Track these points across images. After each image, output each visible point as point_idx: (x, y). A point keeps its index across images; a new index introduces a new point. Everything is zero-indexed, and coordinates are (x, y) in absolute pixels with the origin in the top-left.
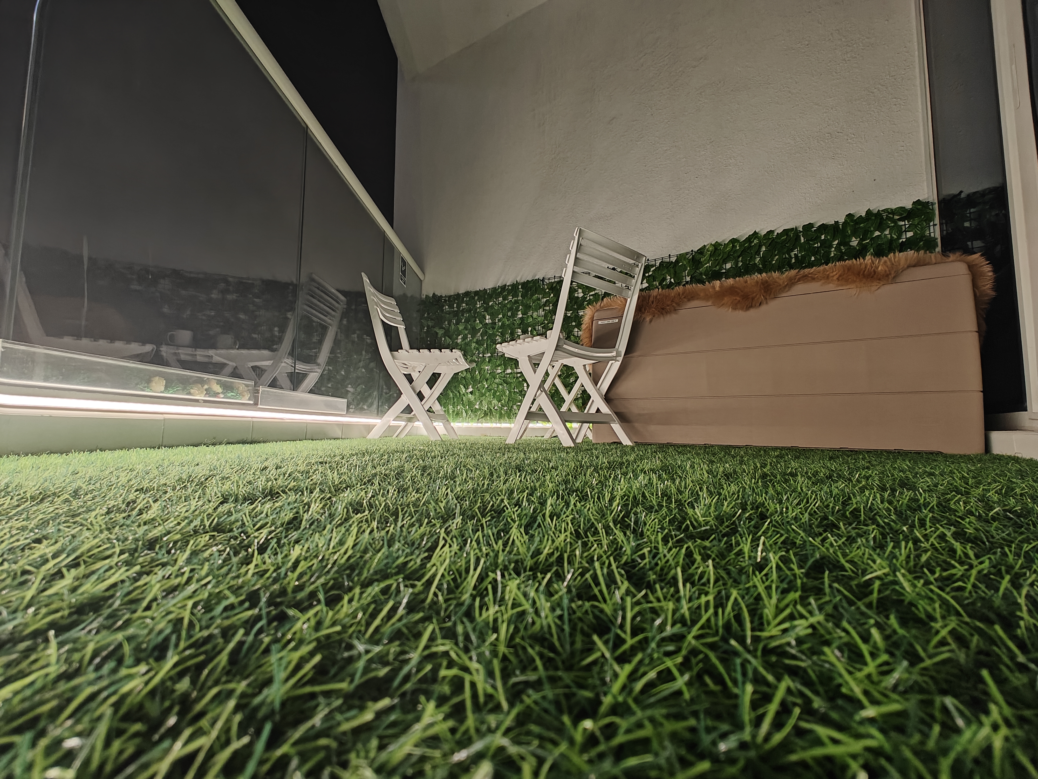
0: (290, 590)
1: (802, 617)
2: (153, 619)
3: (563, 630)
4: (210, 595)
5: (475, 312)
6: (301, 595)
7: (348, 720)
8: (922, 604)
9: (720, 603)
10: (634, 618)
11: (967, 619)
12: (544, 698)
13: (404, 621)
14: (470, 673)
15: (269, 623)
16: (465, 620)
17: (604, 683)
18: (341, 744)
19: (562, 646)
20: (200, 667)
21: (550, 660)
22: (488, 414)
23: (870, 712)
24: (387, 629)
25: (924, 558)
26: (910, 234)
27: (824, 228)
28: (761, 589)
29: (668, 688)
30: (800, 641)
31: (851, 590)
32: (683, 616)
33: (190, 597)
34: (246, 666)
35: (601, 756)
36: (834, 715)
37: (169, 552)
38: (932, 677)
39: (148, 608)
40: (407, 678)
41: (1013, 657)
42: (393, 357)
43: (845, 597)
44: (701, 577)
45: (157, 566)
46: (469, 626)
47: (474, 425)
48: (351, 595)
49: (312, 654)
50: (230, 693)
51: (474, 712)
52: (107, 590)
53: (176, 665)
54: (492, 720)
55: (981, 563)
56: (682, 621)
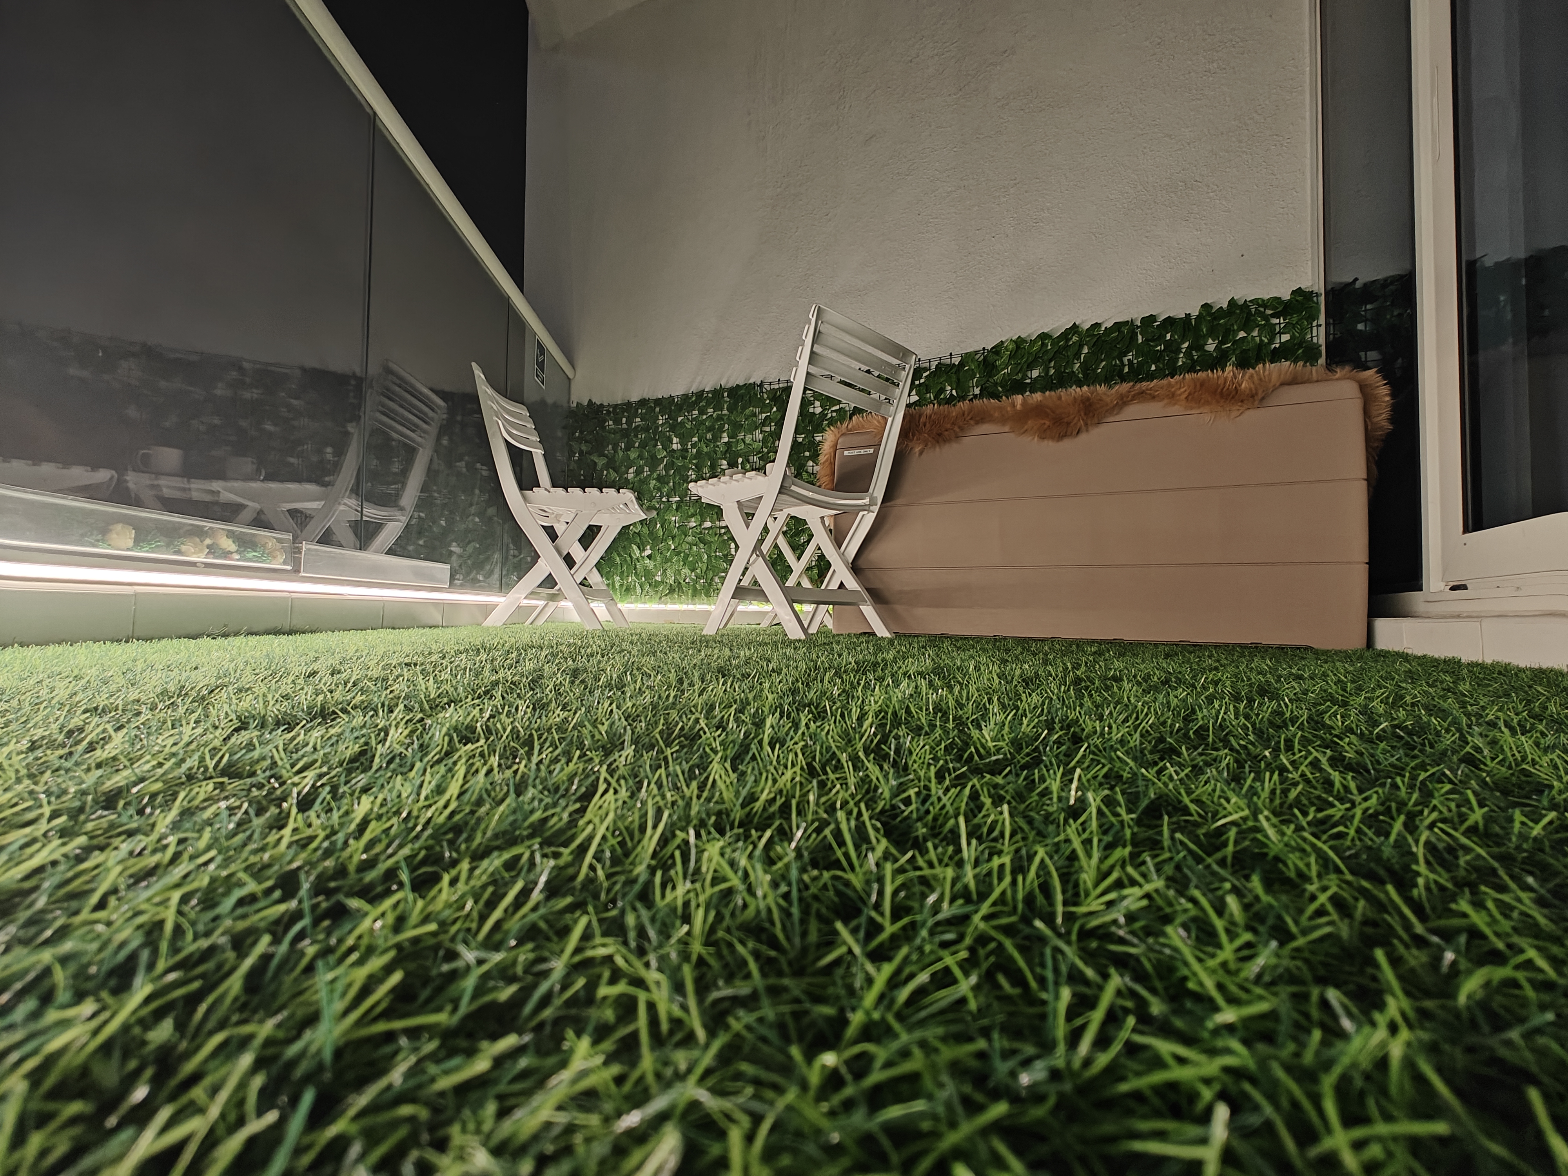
0: (352, 868)
1: (1133, 883)
2: (109, 924)
3: (789, 915)
4: (213, 880)
5: (656, 431)
6: (370, 876)
7: (447, 1072)
8: (1294, 859)
9: (1019, 868)
10: (895, 893)
11: (1349, 877)
12: (761, 1020)
13: (542, 911)
14: (647, 989)
15: (316, 922)
16: (639, 905)
17: (851, 992)
18: (436, 1110)
19: (788, 938)
20: (193, 1000)
21: (770, 961)
22: (675, 589)
23: (1228, 1015)
24: (514, 924)
25: (1293, 794)
26: (1285, 338)
27: (1170, 322)
28: (1077, 844)
29: (945, 996)
30: (1131, 917)
31: (1197, 842)
32: (966, 887)
33: (177, 886)
34: (274, 995)
35: (848, 1105)
36: (1179, 1023)
37: (141, 812)
38: (1306, 961)
39: (101, 905)
40: (546, 1000)
41: (1408, 926)
42: (524, 498)
43: (1190, 851)
44: (991, 830)
45: (119, 834)
46: (645, 914)
47: (653, 606)
48: (454, 872)
49: (388, 970)
50: (244, 1043)
51: (652, 1049)
52: (27, 877)
53: (148, 1000)
54: (681, 1058)
55: (1366, 799)
56: (965, 895)
